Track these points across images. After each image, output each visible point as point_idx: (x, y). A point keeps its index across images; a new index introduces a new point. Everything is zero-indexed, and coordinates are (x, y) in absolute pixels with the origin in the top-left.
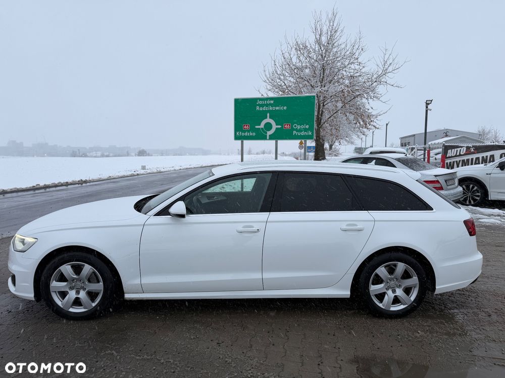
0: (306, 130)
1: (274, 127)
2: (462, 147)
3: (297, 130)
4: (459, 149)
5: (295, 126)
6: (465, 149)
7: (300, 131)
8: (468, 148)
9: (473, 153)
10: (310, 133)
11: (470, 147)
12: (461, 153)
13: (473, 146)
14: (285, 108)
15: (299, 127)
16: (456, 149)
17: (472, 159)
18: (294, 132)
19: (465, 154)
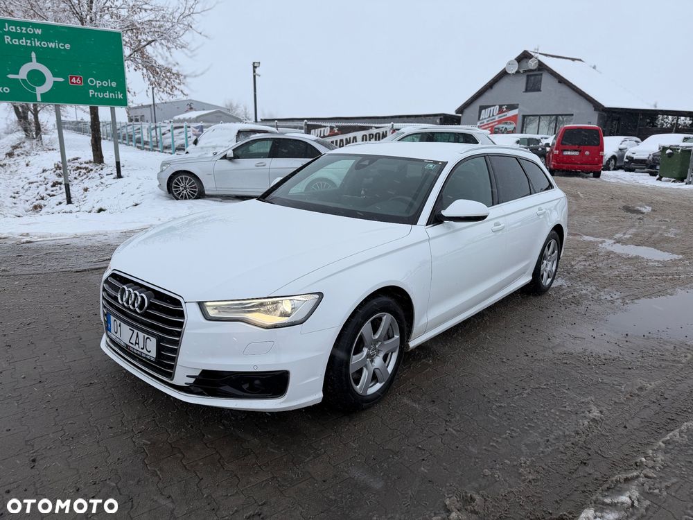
0: (112, 90)
1: (50, 80)
2: (325, 127)
3: (94, 88)
4: (322, 129)
5: (92, 82)
6: (329, 129)
7: (102, 90)
8: (332, 128)
9: (337, 134)
10: (120, 96)
11: (334, 127)
12: (326, 135)
13: (337, 126)
14: (68, 46)
15: (98, 84)
16: (319, 129)
17: (337, 141)
18: (91, 92)
19: (329, 136)
